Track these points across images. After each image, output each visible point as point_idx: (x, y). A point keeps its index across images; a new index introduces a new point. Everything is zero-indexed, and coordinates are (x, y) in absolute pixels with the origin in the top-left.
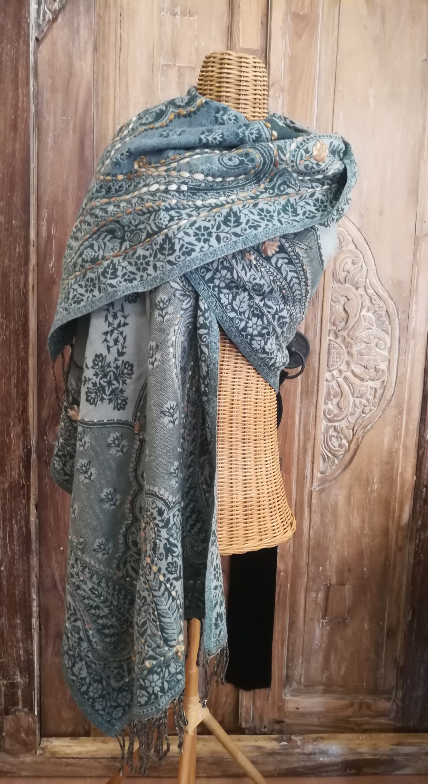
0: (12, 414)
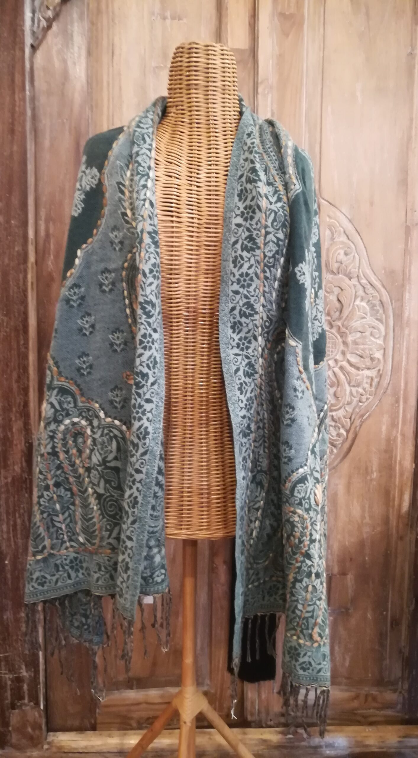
0: (14, 409)
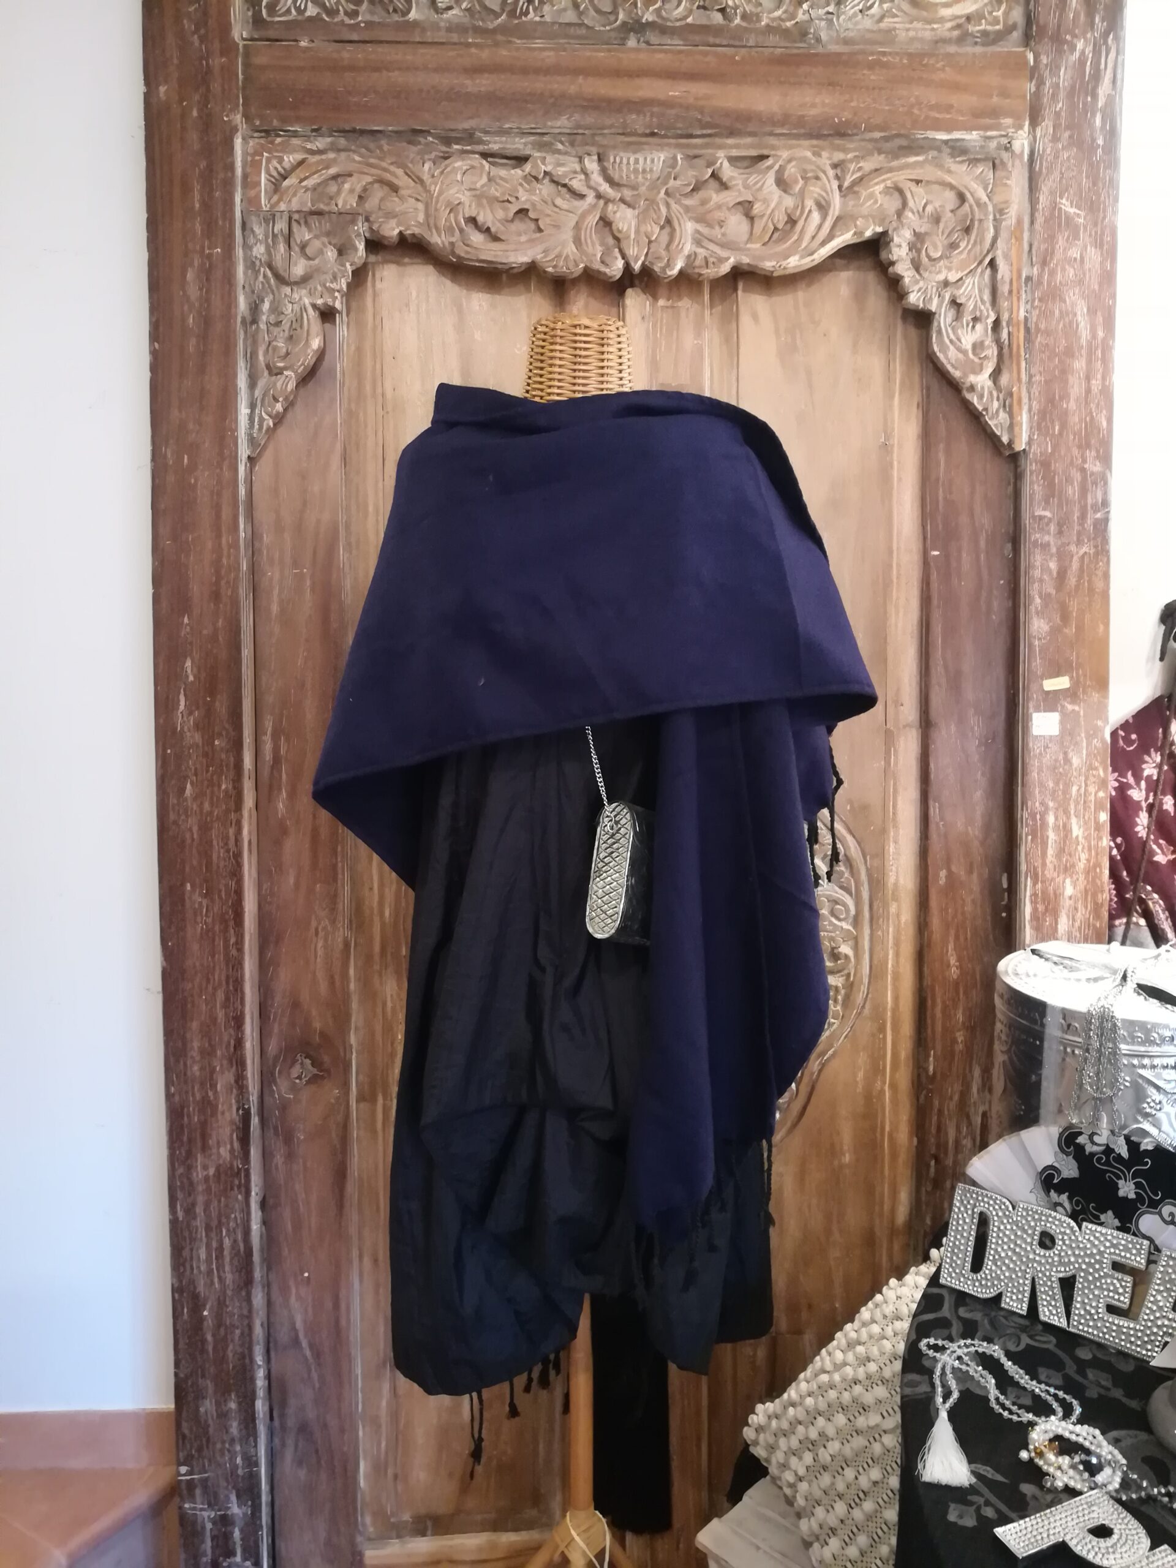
0: (219, 1053)
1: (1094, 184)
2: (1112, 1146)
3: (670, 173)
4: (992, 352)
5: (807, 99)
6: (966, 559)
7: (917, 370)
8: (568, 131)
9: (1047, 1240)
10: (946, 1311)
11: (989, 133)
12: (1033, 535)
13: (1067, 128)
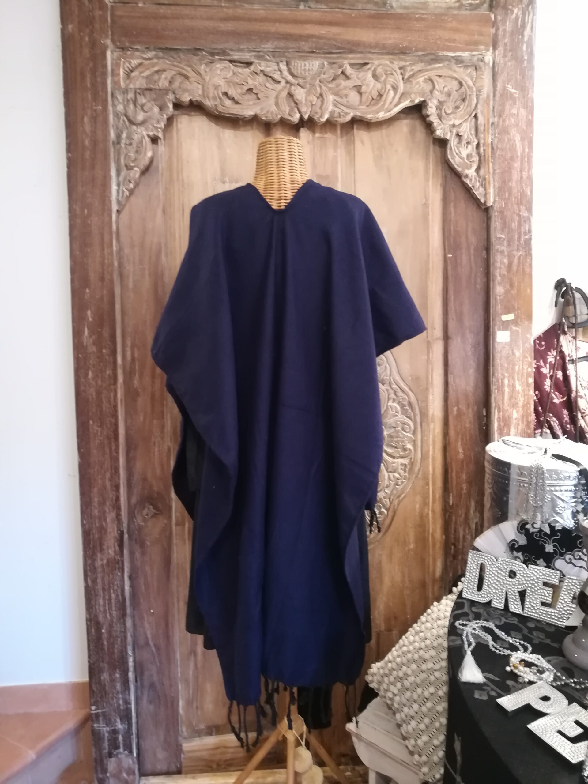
0: (108, 503)
1: (523, 78)
2: (542, 529)
3: (321, 71)
4: (476, 158)
5: (387, 36)
6: (465, 258)
7: (440, 168)
8: (272, 50)
9: (512, 574)
10: (466, 609)
11: (474, 53)
12: (496, 246)
13: (511, 51)
